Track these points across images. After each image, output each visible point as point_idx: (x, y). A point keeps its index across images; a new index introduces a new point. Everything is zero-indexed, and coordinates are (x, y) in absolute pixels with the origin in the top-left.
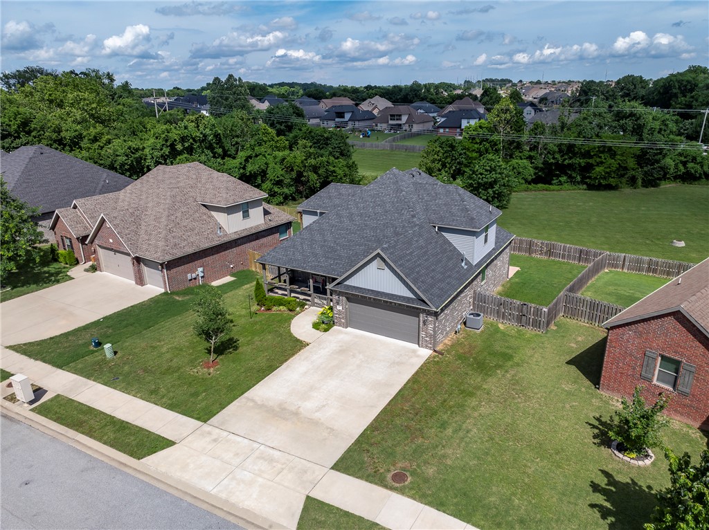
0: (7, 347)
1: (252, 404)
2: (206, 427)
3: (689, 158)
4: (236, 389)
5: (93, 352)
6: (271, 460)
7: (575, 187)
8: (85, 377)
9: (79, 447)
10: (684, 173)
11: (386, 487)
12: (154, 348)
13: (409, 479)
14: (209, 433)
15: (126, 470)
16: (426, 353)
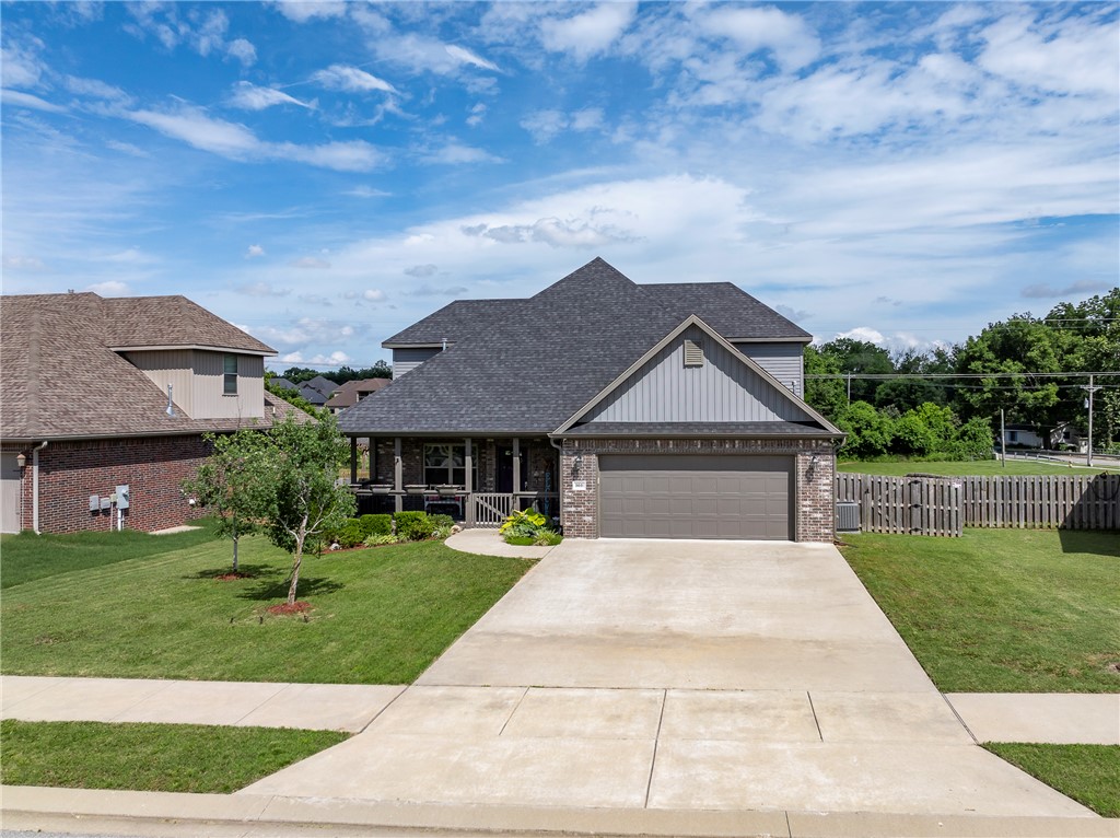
10: (860, 444)
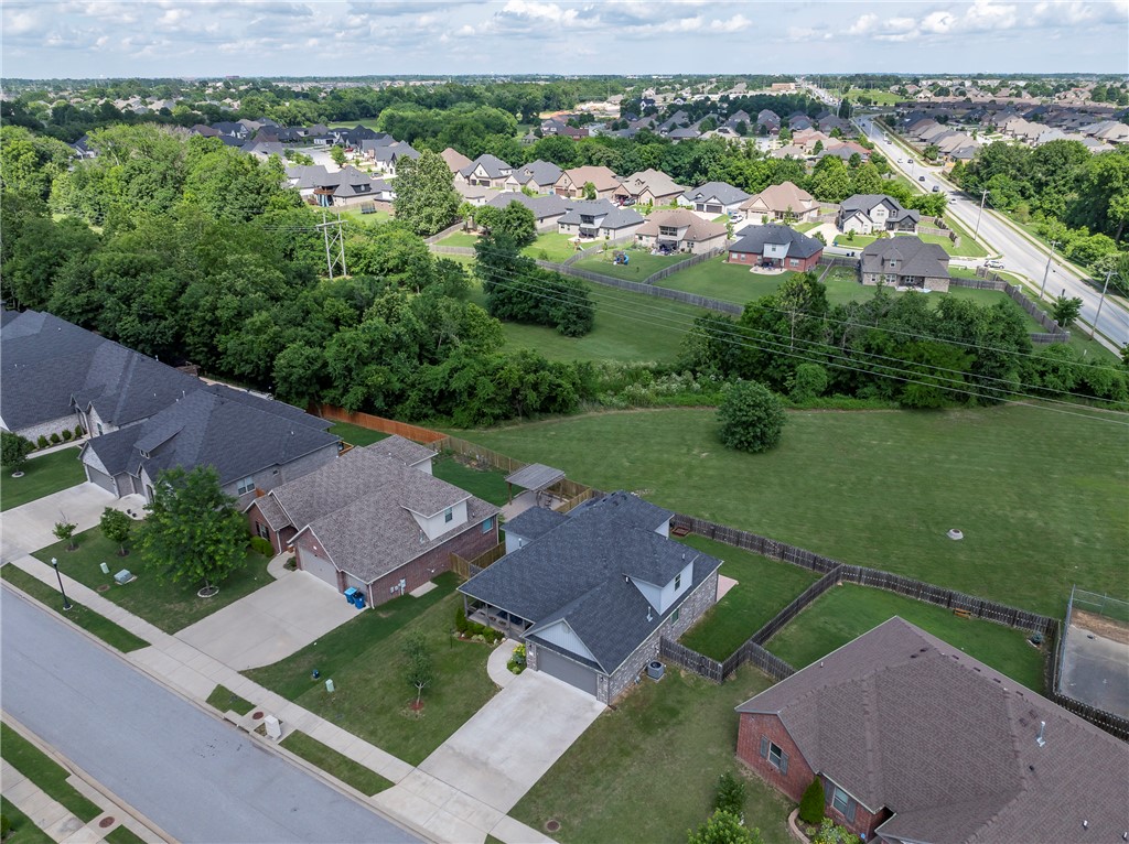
0: (240, 673)
1: (451, 751)
2: (417, 772)
3: (1049, 368)
4: (440, 735)
5: (315, 683)
6: (465, 804)
7: (884, 404)
8: (314, 712)
9: (324, 782)
11: (542, 832)
12: (367, 681)
13: (560, 827)
14: (419, 777)
15: (362, 804)
16: (601, 707)
